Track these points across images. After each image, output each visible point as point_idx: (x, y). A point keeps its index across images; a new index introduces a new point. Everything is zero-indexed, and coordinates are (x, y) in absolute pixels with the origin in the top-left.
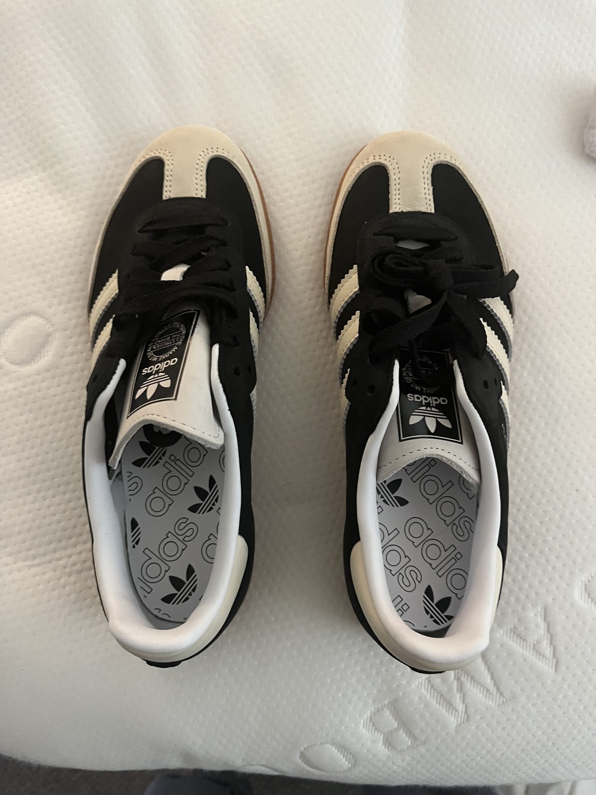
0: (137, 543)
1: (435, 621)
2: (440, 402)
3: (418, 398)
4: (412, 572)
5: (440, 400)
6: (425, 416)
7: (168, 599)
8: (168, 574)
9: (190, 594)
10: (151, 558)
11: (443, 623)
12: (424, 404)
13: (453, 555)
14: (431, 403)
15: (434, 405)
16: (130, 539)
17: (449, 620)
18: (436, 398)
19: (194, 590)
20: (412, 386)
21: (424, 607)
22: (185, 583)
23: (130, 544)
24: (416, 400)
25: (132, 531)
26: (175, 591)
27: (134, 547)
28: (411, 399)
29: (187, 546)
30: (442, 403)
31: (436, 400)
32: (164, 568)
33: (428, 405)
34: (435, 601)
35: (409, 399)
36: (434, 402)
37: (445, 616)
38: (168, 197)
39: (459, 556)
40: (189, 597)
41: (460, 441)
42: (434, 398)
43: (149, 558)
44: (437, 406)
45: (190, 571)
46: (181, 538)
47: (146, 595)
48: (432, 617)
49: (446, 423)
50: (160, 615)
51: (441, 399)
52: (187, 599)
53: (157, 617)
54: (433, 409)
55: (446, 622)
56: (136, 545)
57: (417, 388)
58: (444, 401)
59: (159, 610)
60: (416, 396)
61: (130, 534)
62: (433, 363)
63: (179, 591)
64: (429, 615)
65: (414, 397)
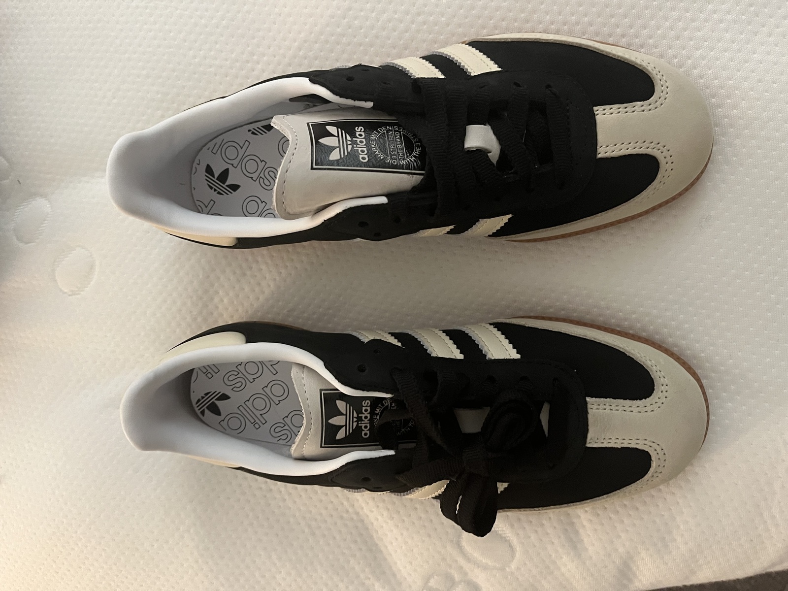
0: (253, 133)
1: (199, 400)
2: (364, 430)
3: (366, 410)
4: (240, 384)
5: (366, 431)
6: (346, 415)
7: (209, 170)
8: (230, 167)
9: (215, 190)
10: (242, 148)
11: (198, 407)
12: (360, 415)
13: (257, 421)
14: (362, 422)
15: (359, 425)
16: (255, 126)
17: (201, 412)
18: (369, 427)
19: (219, 193)
20: (380, 405)
21: (210, 392)
22: (224, 184)
23: (251, 127)
24: (364, 408)
25: (262, 127)
26: (216, 175)
27: (249, 131)
28: (365, 403)
29: (255, 181)
30: (363, 433)
31: (366, 427)
32: (235, 163)
33: (359, 419)
34: (217, 402)
35: (364, 402)
36: (363, 425)
37: (204, 410)
38: (596, 113)
39: (257, 426)
40: (213, 190)
41: (323, 445)
42: (368, 425)
43: (242, 146)
44: (359, 428)
45: (235, 187)
46: (262, 175)
47: (210, 150)
48: (203, 398)
49: (341, 435)
50: (195, 165)
51: (368, 432)
52: (211, 188)
53: (193, 162)
54: (355, 424)
55: (199, 409)
56: (251, 132)
57: (378, 410)
58: (366, 434)
59: (198, 163)
60: (369, 408)
61: (260, 125)
62: (410, 427)
63: (217, 179)
64: (204, 396)
65: (366, 406)
